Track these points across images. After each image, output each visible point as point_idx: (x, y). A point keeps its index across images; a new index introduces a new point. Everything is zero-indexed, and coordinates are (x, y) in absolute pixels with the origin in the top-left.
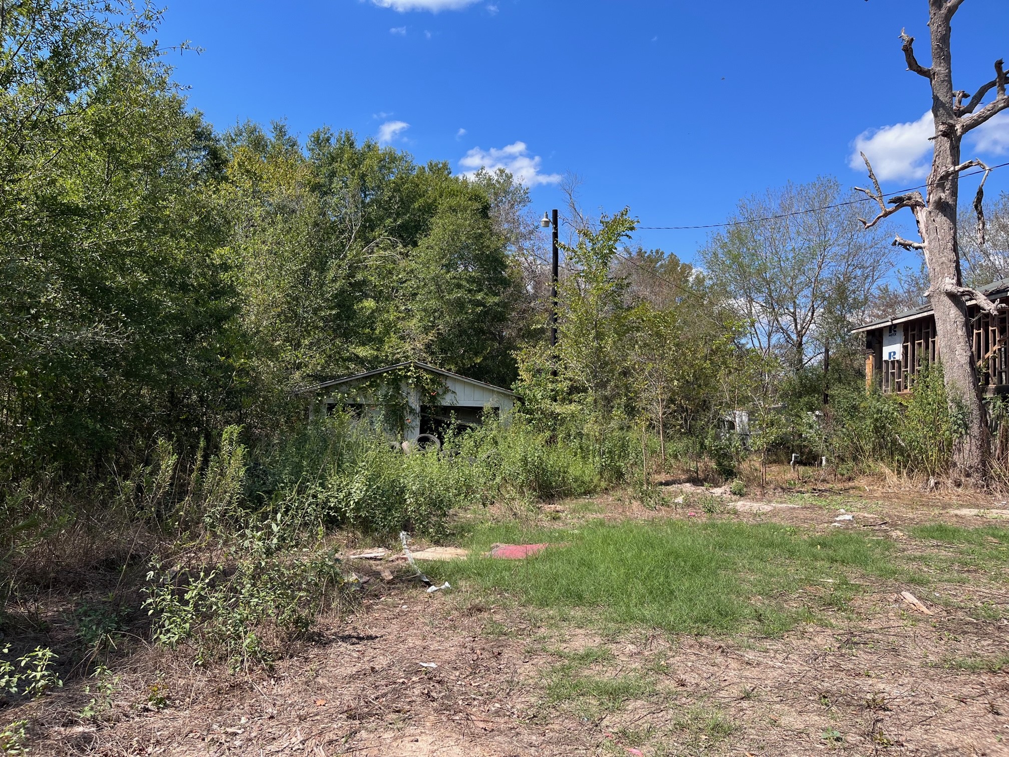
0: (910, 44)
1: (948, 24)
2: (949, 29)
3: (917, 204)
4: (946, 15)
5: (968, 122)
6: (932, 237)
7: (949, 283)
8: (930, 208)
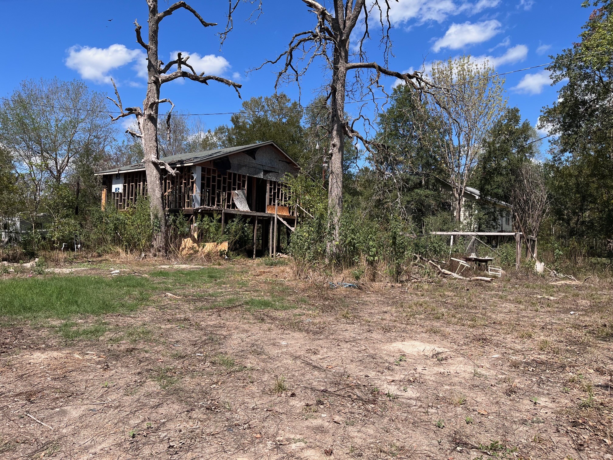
0: (140, 29)
1: (158, 25)
2: (157, 28)
3: (139, 114)
4: (157, 20)
5: (164, 78)
6: (146, 133)
7: (153, 157)
8: (145, 118)
